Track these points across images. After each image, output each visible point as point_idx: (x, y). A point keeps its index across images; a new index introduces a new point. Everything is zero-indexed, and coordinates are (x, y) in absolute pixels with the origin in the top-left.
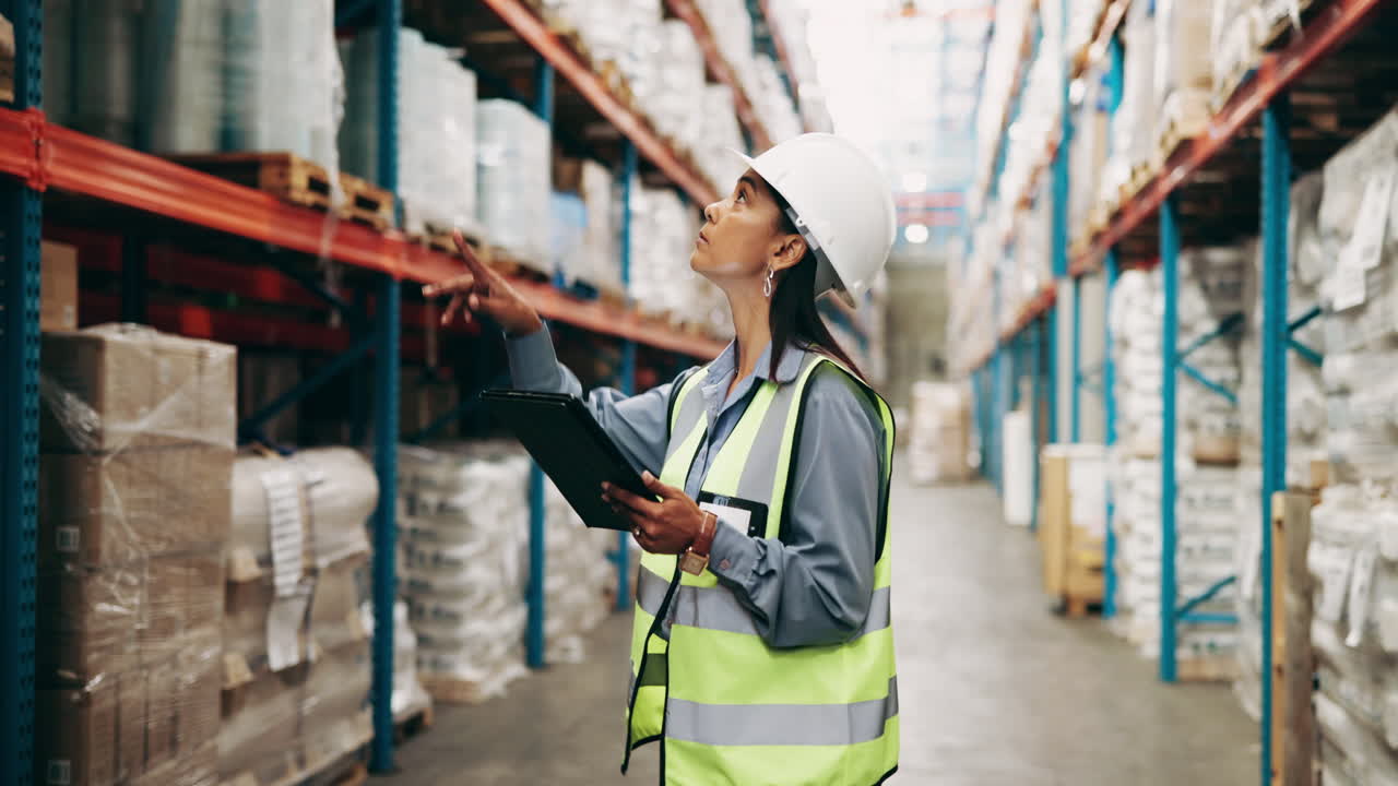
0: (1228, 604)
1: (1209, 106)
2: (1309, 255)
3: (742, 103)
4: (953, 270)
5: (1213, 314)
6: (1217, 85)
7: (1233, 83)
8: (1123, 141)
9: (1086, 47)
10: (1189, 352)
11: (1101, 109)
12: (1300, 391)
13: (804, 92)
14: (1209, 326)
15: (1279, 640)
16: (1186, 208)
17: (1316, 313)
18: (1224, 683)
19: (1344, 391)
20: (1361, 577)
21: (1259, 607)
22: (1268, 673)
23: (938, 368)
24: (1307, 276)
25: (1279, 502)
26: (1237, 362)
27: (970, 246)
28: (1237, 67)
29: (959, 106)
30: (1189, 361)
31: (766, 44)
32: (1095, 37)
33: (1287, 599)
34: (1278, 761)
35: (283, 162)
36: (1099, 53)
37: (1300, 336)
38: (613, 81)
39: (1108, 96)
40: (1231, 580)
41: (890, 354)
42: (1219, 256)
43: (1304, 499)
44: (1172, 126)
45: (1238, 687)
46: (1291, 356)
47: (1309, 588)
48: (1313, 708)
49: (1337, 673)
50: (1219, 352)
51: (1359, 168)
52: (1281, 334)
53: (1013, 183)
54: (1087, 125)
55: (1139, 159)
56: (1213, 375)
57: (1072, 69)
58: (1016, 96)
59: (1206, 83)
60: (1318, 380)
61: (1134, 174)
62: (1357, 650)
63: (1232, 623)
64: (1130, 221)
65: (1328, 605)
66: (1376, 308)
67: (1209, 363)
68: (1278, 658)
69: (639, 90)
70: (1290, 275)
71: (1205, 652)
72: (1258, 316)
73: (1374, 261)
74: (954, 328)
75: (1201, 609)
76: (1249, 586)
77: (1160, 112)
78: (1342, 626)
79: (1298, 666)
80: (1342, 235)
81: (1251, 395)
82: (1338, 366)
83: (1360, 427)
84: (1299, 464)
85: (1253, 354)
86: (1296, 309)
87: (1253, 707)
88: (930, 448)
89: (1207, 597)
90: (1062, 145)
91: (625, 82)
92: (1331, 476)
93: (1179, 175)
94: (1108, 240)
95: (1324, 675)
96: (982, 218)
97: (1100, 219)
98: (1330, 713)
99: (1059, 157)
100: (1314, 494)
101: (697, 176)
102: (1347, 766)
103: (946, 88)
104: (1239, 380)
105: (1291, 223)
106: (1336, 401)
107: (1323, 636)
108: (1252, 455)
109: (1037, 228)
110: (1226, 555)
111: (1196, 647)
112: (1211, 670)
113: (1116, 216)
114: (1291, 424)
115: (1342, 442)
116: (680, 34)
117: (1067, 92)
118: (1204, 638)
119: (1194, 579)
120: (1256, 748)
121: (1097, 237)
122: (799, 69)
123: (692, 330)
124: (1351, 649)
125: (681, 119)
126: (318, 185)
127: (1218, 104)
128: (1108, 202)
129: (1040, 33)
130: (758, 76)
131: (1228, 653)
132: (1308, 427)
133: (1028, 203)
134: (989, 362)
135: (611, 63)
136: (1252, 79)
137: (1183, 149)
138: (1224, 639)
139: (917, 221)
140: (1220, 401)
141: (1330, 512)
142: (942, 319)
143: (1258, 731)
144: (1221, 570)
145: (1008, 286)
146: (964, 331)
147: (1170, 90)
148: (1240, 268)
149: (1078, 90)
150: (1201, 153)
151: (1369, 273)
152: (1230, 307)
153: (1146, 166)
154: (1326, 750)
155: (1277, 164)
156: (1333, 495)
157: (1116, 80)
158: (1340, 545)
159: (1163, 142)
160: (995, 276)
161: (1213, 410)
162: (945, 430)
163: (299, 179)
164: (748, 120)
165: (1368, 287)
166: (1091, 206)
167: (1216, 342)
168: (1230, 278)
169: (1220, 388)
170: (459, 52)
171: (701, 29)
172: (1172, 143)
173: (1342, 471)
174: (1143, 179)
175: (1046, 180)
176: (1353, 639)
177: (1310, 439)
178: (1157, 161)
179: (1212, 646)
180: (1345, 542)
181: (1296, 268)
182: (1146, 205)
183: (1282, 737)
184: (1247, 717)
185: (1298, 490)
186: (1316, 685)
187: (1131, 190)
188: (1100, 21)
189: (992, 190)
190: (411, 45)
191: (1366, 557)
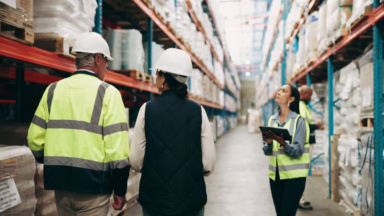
0: (322, 159)
1: (317, 55)
2: (337, 87)
3: (212, 48)
4: (257, 83)
5: (318, 97)
6: (318, 51)
7: (322, 52)
8: (298, 59)
9: (289, 38)
10: (313, 106)
11: (293, 52)
12: (336, 115)
13: (223, 43)
14: (317, 100)
15: (332, 165)
16: (312, 74)
17: (339, 99)
18: (321, 176)
19: (344, 116)
20: (348, 152)
21: (328, 159)
22: (330, 172)
23: (253, 105)
24: (337, 91)
25: (332, 137)
26: (323, 108)
27: (261, 77)
28: (322, 49)
29: (258, 44)
30: (313, 107)
31: (216, 34)
32: (292, 36)
33: (334, 157)
34: (332, 190)
35: (135, 72)
36: (292, 39)
37: (336, 104)
38: (188, 47)
39: (295, 49)
40: (323, 154)
41: (242, 102)
42: (319, 85)
43: (337, 137)
44: (309, 59)
45: (324, 176)
46: (334, 108)
47: (338, 155)
48: (339, 179)
49: (343, 171)
50: (320, 105)
51: (347, 72)
52: (332, 104)
53: (272, 64)
54: (290, 55)
55: (302, 64)
56: (318, 110)
57: (286, 41)
58: (273, 44)
59: (316, 50)
60: (339, 113)
61: (301, 67)
62: (347, 167)
63: (323, 163)
64: (300, 76)
65: (342, 158)
66: (350, 100)
67: (317, 108)
68: (332, 169)
69: (192, 48)
70: (334, 91)
71: (317, 169)
72: (328, 99)
73: (350, 91)
74: (257, 96)
75: (317, 160)
76: (326, 155)
77: (307, 55)
78: (344, 162)
79: (336, 170)
80: (343, 85)
81: (326, 115)
82: (343, 110)
83: (348, 123)
84: (336, 130)
85: (327, 106)
86: (335, 99)
87: (327, 180)
88: (253, 125)
89: (318, 158)
90: (283, 57)
91: (190, 46)
92: (342, 132)
93: (311, 68)
94: (295, 80)
95: (341, 172)
96: (264, 71)
97: (293, 76)
98: (342, 179)
99: (283, 60)
100: (339, 136)
101: (203, 65)
102: (346, 189)
103: (254, 41)
104: (324, 111)
105: (334, 81)
106: (343, 117)
107: (341, 164)
108: (326, 127)
109: (278, 75)
110: (321, 148)
111: (315, 168)
112: (319, 173)
113: (297, 75)
114: (334, 122)
115: (344, 126)
116: (200, 34)
117: (285, 46)
118: (317, 166)
119: (315, 154)
120: (328, 188)
121: (292, 79)
122: (222, 38)
123: (203, 99)
124: (346, 166)
125: (200, 53)
126: (141, 76)
127: (319, 55)
128: (295, 73)
129: (278, 32)
130: (214, 40)
131: (322, 169)
132: (338, 122)
133: (276, 69)
134: (266, 105)
135: (187, 43)
136: (325, 52)
137: (311, 64)
138: (321, 166)
139: (248, 71)
140: (320, 116)
141: (342, 140)
142: (254, 94)
143: (328, 185)
144: (320, 152)
145: (271, 87)
146: (260, 97)
147: (309, 51)
148: (324, 87)
149: (288, 46)
150: (315, 65)
151: (349, 93)
152: (322, 96)
153: (303, 66)
154: (342, 187)
155: (331, 69)
156: (342, 136)
157: (297, 45)
158: (344, 146)
159: (307, 61)
160: (268, 85)
161: (319, 118)
162: (256, 120)
163: (138, 75)
164: (213, 51)
165: (349, 95)
166: (291, 73)
167: (319, 103)
168: (322, 90)
169: (320, 113)
170: (162, 46)
171: (204, 32)
172: (309, 62)
173: (344, 131)
174: (303, 68)
175: (280, 65)
176: (346, 164)
177: (338, 125)
178: (306, 65)
179: (319, 168)
180: (345, 145)
181: (335, 90)
182: (304, 74)
183: (333, 185)
184: (326, 182)
185: (336, 135)
186: (340, 174)
187: (300, 70)
188: (293, 33)
189: (267, 65)
190: (154, 45)
191: (349, 148)
